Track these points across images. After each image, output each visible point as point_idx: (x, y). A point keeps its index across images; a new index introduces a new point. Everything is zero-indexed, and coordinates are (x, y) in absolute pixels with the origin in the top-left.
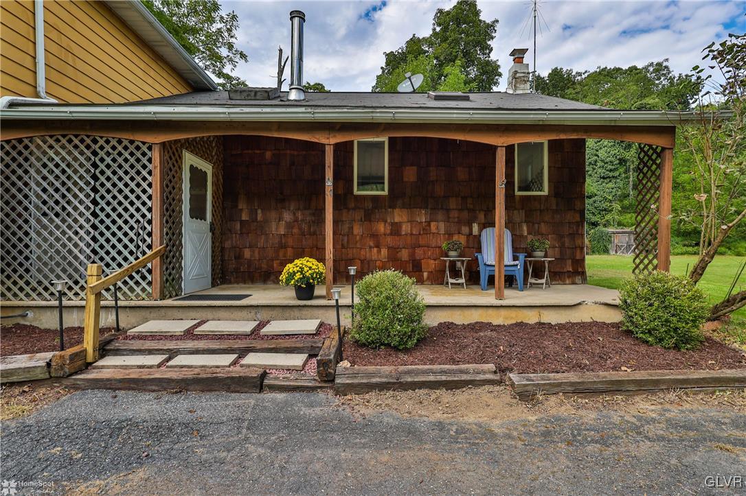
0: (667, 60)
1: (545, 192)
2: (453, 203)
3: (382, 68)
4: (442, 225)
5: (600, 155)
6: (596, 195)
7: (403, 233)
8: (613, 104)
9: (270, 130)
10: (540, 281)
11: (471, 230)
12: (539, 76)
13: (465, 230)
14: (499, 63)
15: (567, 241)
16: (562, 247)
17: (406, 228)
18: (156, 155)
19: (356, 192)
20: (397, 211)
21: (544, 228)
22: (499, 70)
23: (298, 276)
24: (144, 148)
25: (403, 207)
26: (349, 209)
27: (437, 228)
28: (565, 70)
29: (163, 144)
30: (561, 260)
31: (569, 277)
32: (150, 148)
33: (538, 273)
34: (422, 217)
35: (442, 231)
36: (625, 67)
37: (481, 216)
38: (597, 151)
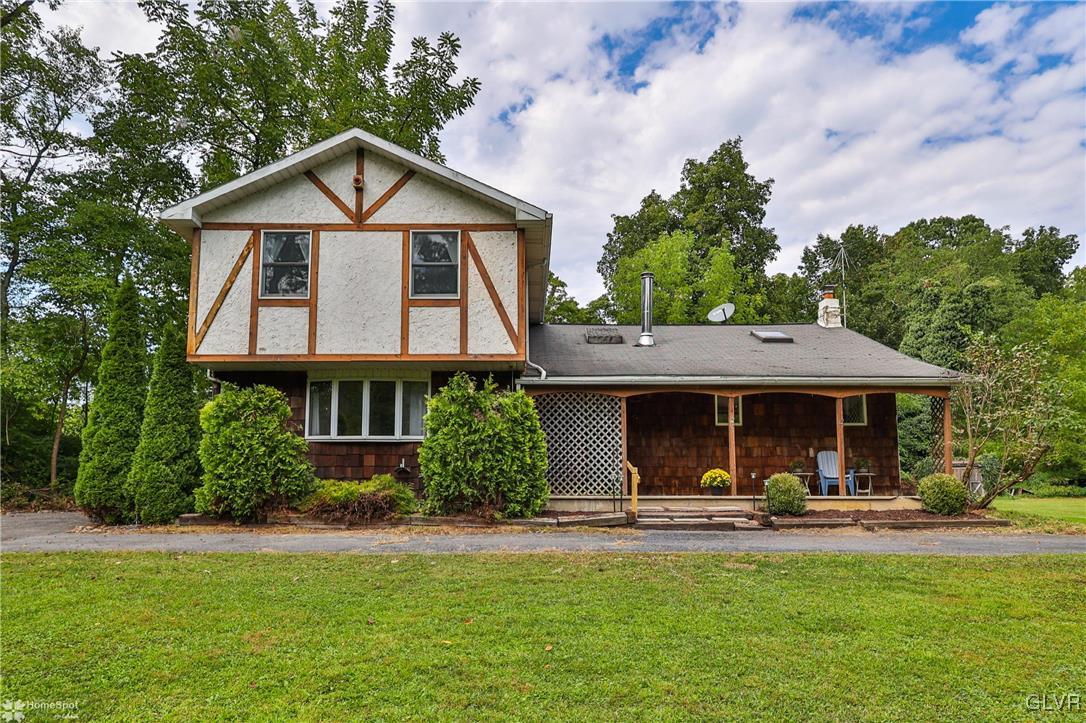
0: (1007, 227)
1: (865, 424)
2: (793, 432)
3: (608, 235)
4: (785, 450)
5: (923, 356)
6: (921, 412)
7: (755, 455)
8: (937, 285)
9: (695, 389)
10: (866, 491)
11: (808, 453)
12: (828, 239)
13: (804, 453)
14: (775, 233)
15: (884, 462)
16: (881, 466)
17: (756, 452)
18: (624, 405)
19: (717, 424)
20: (750, 439)
21: (865, 451)
22: (777, 242)
23: (719, 479)
24: (616, 400)
25: (756, 434)
26: (712, 436)
27: (782, 452)
28: (866, 227)
29: (628, 399)
30: (880, 476)
31: (888, 490)
32: (620, 400)
33: (863, 486)
34: (769, 443)
35: (786, 454)
36: (957, 216)
37: (816, 442)
38: (919, 350)
